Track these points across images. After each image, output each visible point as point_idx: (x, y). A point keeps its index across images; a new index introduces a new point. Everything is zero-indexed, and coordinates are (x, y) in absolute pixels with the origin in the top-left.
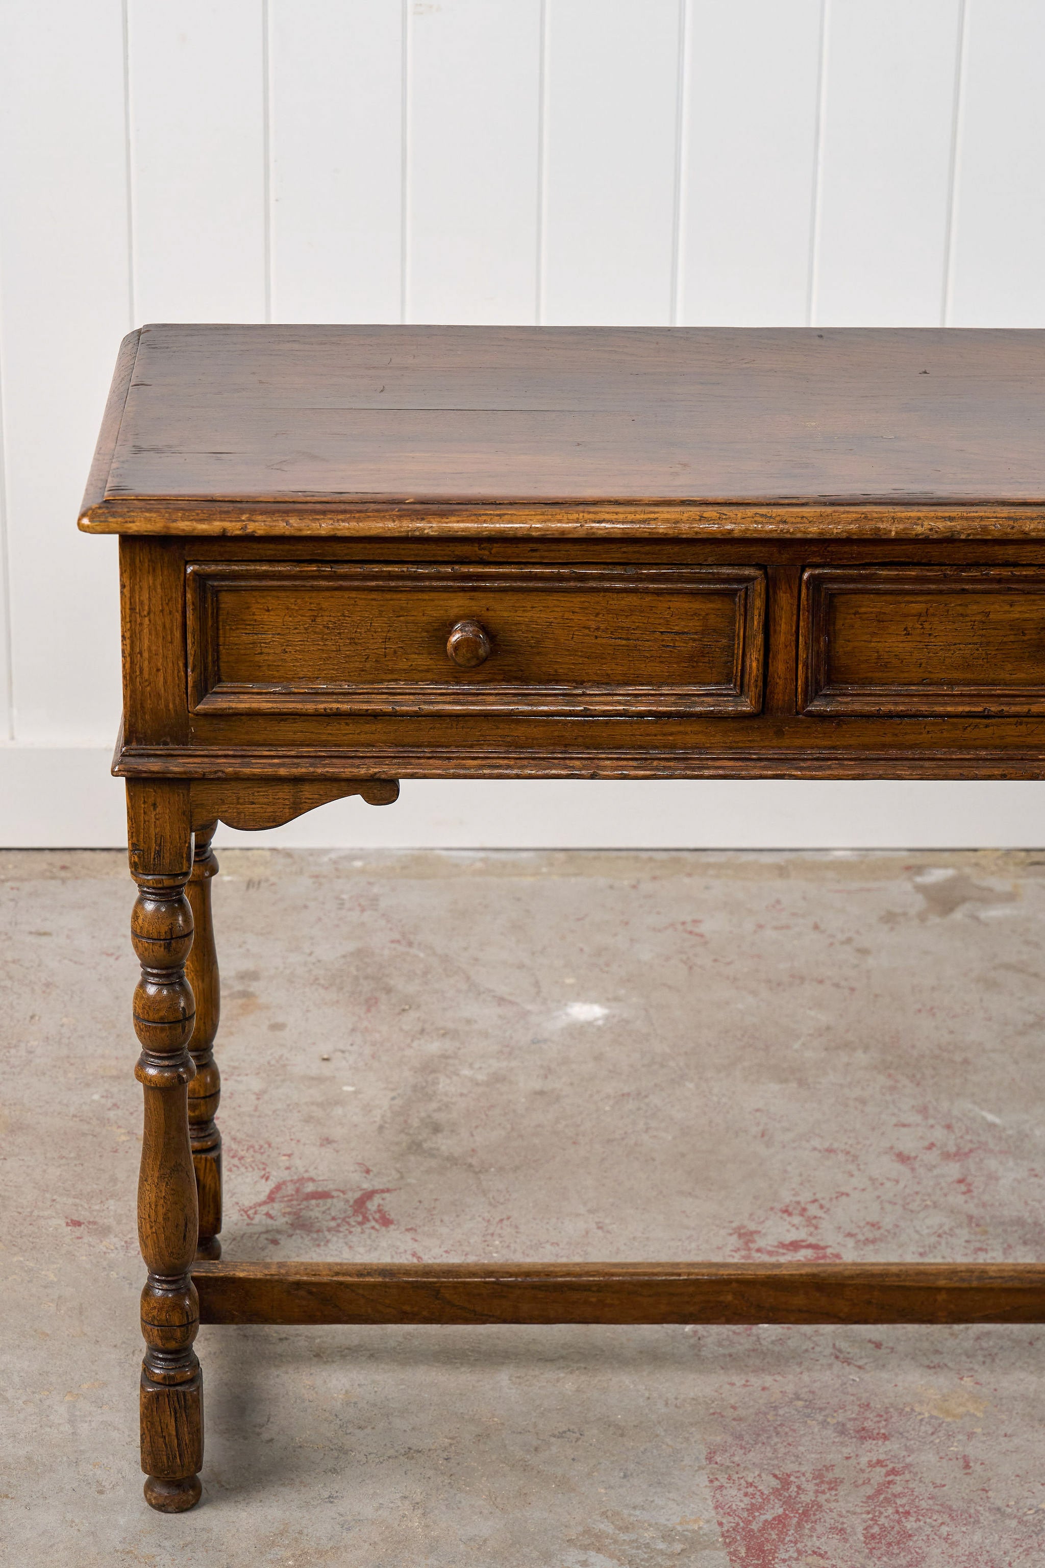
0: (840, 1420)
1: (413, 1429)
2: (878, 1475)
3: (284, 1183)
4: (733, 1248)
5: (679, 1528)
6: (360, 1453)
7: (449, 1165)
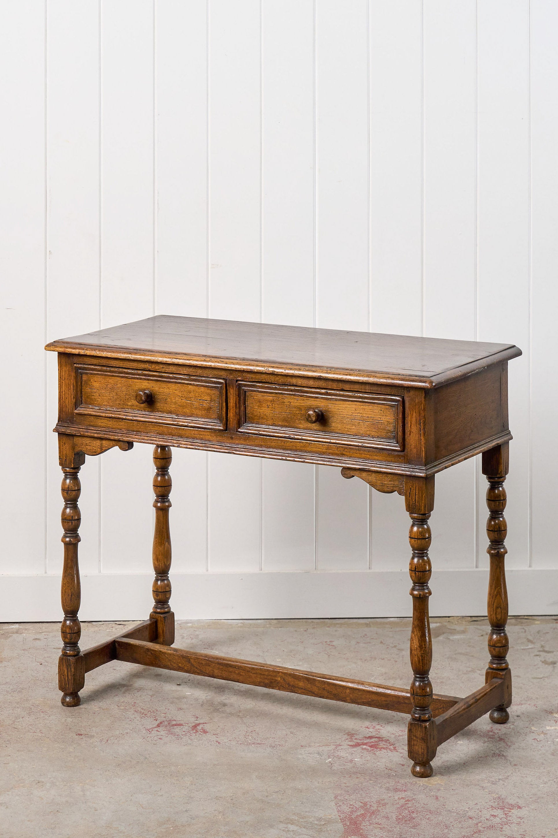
0: (387, 786)
1: (218, 791)
2: (402, 802)
3: (164, 721)
4: (345, 738)
5: (323, 817)
6: (197, 798)
7: (230, 716)
